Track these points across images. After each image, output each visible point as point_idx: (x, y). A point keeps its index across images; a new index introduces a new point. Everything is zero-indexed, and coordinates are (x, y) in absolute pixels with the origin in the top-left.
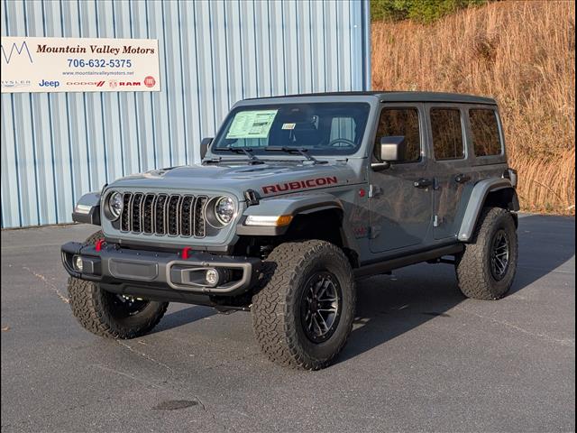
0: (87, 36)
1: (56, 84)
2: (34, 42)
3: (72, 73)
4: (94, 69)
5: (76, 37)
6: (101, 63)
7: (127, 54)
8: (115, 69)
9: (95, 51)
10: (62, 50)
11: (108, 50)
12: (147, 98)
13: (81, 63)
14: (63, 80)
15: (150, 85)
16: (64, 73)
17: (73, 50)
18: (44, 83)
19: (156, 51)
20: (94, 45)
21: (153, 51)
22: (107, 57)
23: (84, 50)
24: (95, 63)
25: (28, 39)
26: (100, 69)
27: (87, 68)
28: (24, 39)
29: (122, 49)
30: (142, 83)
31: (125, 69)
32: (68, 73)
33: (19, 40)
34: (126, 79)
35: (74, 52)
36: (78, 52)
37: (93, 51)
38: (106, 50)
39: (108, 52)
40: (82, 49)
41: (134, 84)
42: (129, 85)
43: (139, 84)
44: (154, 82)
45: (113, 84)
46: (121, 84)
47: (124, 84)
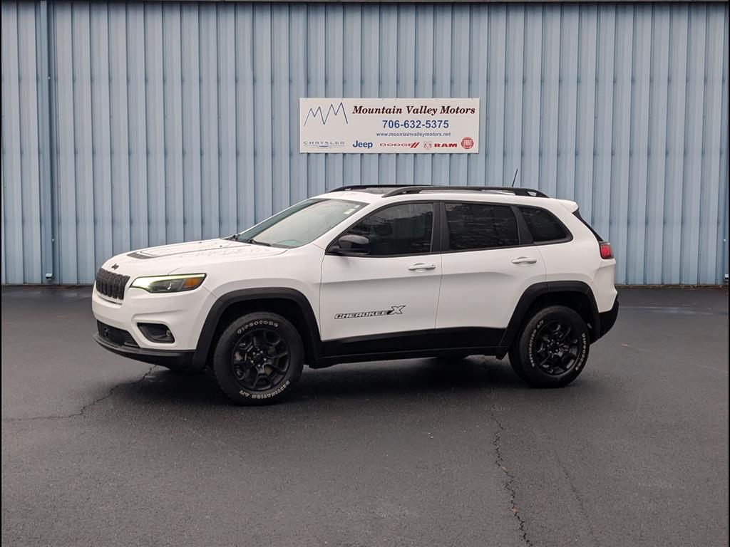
1: (369, 145)
2: (350, 103)
3: (386, 135)
4: (409, 130)
6: (416, 124)
7: (445, 114)
8: (431, 130)
9: (412, 111)
10: (378, 111)
11: (425, 110)
12: (463, 161)
13: (395, 124)
14: (376, 141)
15: (467, 147)
16: (378, 135)
17: (388, 111)
18: (358, 144)
19: (477, 111)
21: (473, 111)
22: (424, 117)
23: (400, 111)
24: (411, 124)
25: (345, 101)
26: (415, 130)
27: (402, 129)
28: (340, 100)
29: (440, 109)
30: (459, 145)
31: (442, 130)
32: (382, 135)
33: (336, 101)
34: (441, 140)
35: (390, 112)
36: (393, 113)
37: (409, 112)
38: (423, 110)
39: (425, 113)
40: (398, 110)
41: (450, 145)
42: (445, 147)
43: (456, 145)
44: (473, 143)
45: (428, 145)
46: (436, 145)
47: (439, 145)
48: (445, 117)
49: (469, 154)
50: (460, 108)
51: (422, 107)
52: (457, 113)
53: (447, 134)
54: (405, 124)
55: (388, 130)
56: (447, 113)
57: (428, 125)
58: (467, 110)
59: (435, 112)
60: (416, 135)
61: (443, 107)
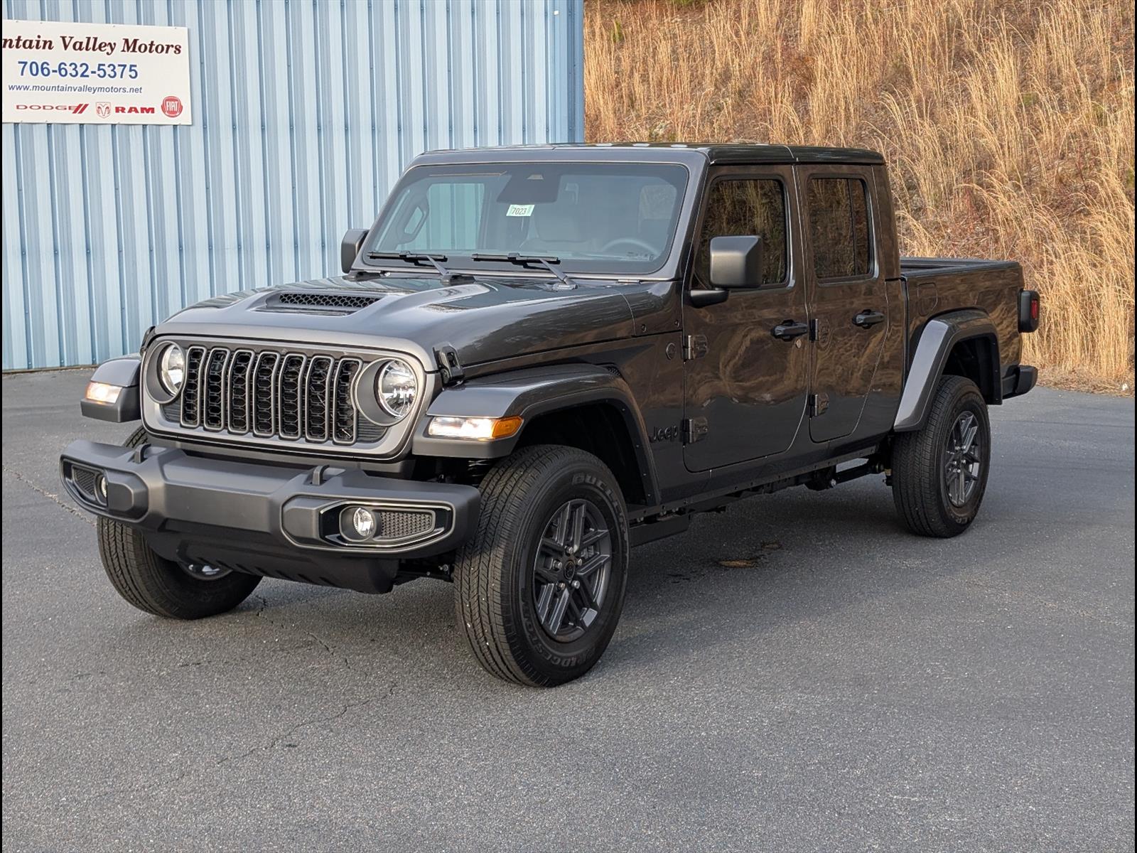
0: (55, 17)
3: (26, 88)
4: (68, 81)
5: (33, 20)
6: (80, 70)
7: (130, 53)
8: (107, 82)
9: (71, 46)
10: (8, 43)
11: (94, 45)
12: (166, 138)
13: (43, 69)
15: (172, 114)
16: (11, 88)
17: (29, 45)
19: (184, 50)
20: (68, 35)
21: (178, 50)
22: (93, 58)
23: (49, 45)
24: (70, 69)
26: (79, 81)
27: (55, 79)
29: (120, 45)
30: (158, 110)
31: (126, 82)
32: (19, 88)
34: (127, 101)
35: (30, 47)
36: (37, 47)
37: (66, 47)
38: (91, 45)
39: (94, 49)
40: (45, 42)
41: (143, 110)
42: (133, 113)
43: (152, 110)
44: (181, 109)
45: (104, 109)
46: (117, 110)
47: (123, 110)
48: (130, 58)
49: (175, 126)
50: (156, 44)
51: (89, 39)
52: (150, 51)
53: (136, 90)
54: (60, 70)
55: (28, 80)
56: (134, 50)
57: (102, 73)
58: (168, 47)
59: (112, 49)
60: (80, 89)
61: (127, 41)
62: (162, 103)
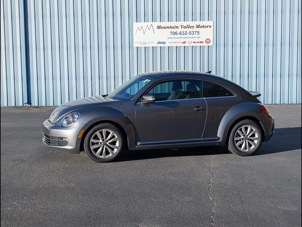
0: (180, 21)
1: (164, 43)
2: (155, 24)
4: (182, 36)
5: (174, 21)
6: (185, 33)
10: (168, 27)
11: (189, 27)
12: (206, 49)
13: (176, 33)
14: (167, 41)
15: (208, 43)
16: (168, 38)
17: (173, 28)
18: (159, 43)
19: (212, 27)
20: (182, 25)
22: (188, 30)
23: (178, 27)
27: (179, 36)
28: (151, 23)
30: (204, 42)
31: (196, 35)
34: (196, 40)
37: (182, 28)
41: (200, 42)
42: (198, 43)
43: (203, 42)
44: (210, 41)
45: (190, 42)
46: (194, 42)
47: (195, 42)
49: (208, 46)
50: (205, 26)
51: (187, 25)
52: (203, 28)
53: (199, 38)
54: (180, 33)
55: (172, 36)
56: (199, 28)
57: (190, 34)
58: (208, 26)
59: (193, 28)
60: (185, 38)
61: (197, 25)
62: (205, 40)
